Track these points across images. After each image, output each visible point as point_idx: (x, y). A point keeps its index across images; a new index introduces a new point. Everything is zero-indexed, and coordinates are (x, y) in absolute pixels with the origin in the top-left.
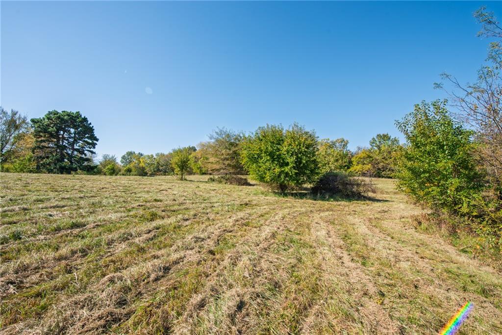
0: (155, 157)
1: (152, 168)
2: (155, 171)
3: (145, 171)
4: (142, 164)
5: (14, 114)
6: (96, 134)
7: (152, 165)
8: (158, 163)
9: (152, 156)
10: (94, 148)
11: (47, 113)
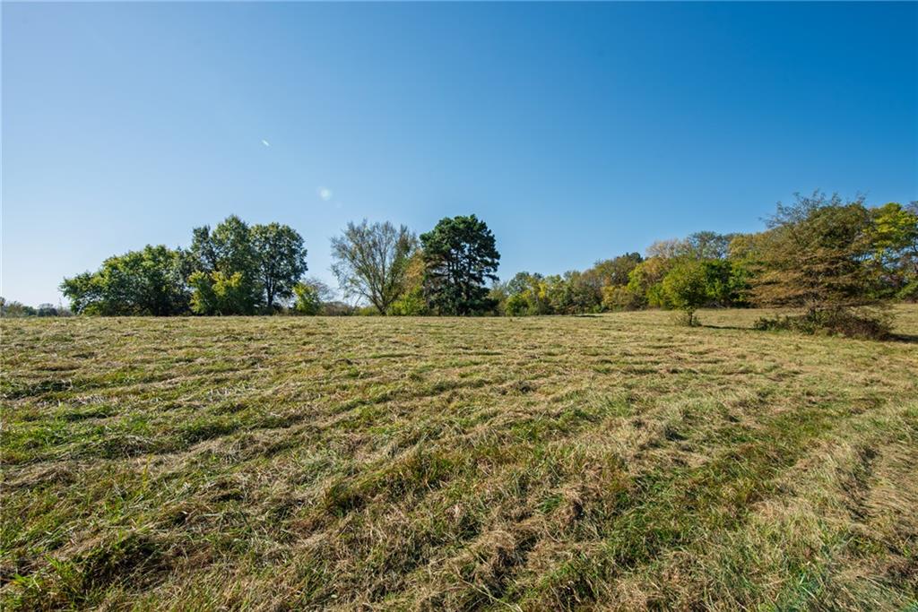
0: (563, 278)
1: (560, 300)
2: (564, 304)
3: (550, 304)
4: (542, 294)
5: (404, 230)
6: (497, 248)
7: (559, 294)
8: (569, 289)
9: (559, 277)
10: (495, 270)
11: (438, 223)
